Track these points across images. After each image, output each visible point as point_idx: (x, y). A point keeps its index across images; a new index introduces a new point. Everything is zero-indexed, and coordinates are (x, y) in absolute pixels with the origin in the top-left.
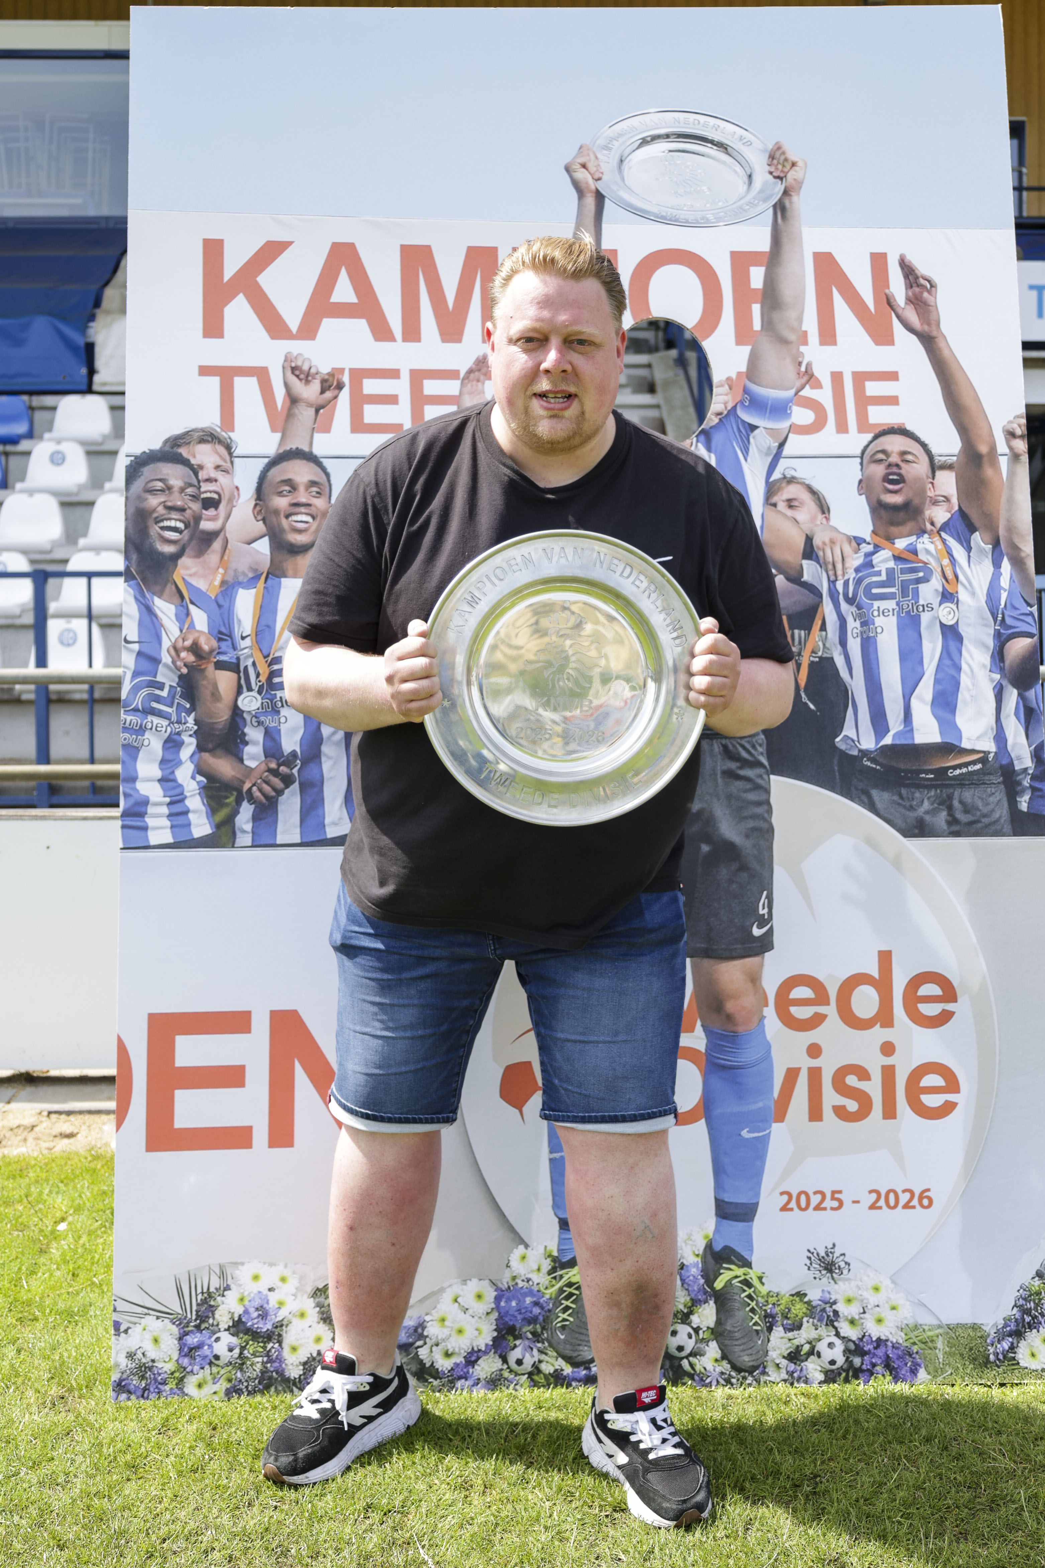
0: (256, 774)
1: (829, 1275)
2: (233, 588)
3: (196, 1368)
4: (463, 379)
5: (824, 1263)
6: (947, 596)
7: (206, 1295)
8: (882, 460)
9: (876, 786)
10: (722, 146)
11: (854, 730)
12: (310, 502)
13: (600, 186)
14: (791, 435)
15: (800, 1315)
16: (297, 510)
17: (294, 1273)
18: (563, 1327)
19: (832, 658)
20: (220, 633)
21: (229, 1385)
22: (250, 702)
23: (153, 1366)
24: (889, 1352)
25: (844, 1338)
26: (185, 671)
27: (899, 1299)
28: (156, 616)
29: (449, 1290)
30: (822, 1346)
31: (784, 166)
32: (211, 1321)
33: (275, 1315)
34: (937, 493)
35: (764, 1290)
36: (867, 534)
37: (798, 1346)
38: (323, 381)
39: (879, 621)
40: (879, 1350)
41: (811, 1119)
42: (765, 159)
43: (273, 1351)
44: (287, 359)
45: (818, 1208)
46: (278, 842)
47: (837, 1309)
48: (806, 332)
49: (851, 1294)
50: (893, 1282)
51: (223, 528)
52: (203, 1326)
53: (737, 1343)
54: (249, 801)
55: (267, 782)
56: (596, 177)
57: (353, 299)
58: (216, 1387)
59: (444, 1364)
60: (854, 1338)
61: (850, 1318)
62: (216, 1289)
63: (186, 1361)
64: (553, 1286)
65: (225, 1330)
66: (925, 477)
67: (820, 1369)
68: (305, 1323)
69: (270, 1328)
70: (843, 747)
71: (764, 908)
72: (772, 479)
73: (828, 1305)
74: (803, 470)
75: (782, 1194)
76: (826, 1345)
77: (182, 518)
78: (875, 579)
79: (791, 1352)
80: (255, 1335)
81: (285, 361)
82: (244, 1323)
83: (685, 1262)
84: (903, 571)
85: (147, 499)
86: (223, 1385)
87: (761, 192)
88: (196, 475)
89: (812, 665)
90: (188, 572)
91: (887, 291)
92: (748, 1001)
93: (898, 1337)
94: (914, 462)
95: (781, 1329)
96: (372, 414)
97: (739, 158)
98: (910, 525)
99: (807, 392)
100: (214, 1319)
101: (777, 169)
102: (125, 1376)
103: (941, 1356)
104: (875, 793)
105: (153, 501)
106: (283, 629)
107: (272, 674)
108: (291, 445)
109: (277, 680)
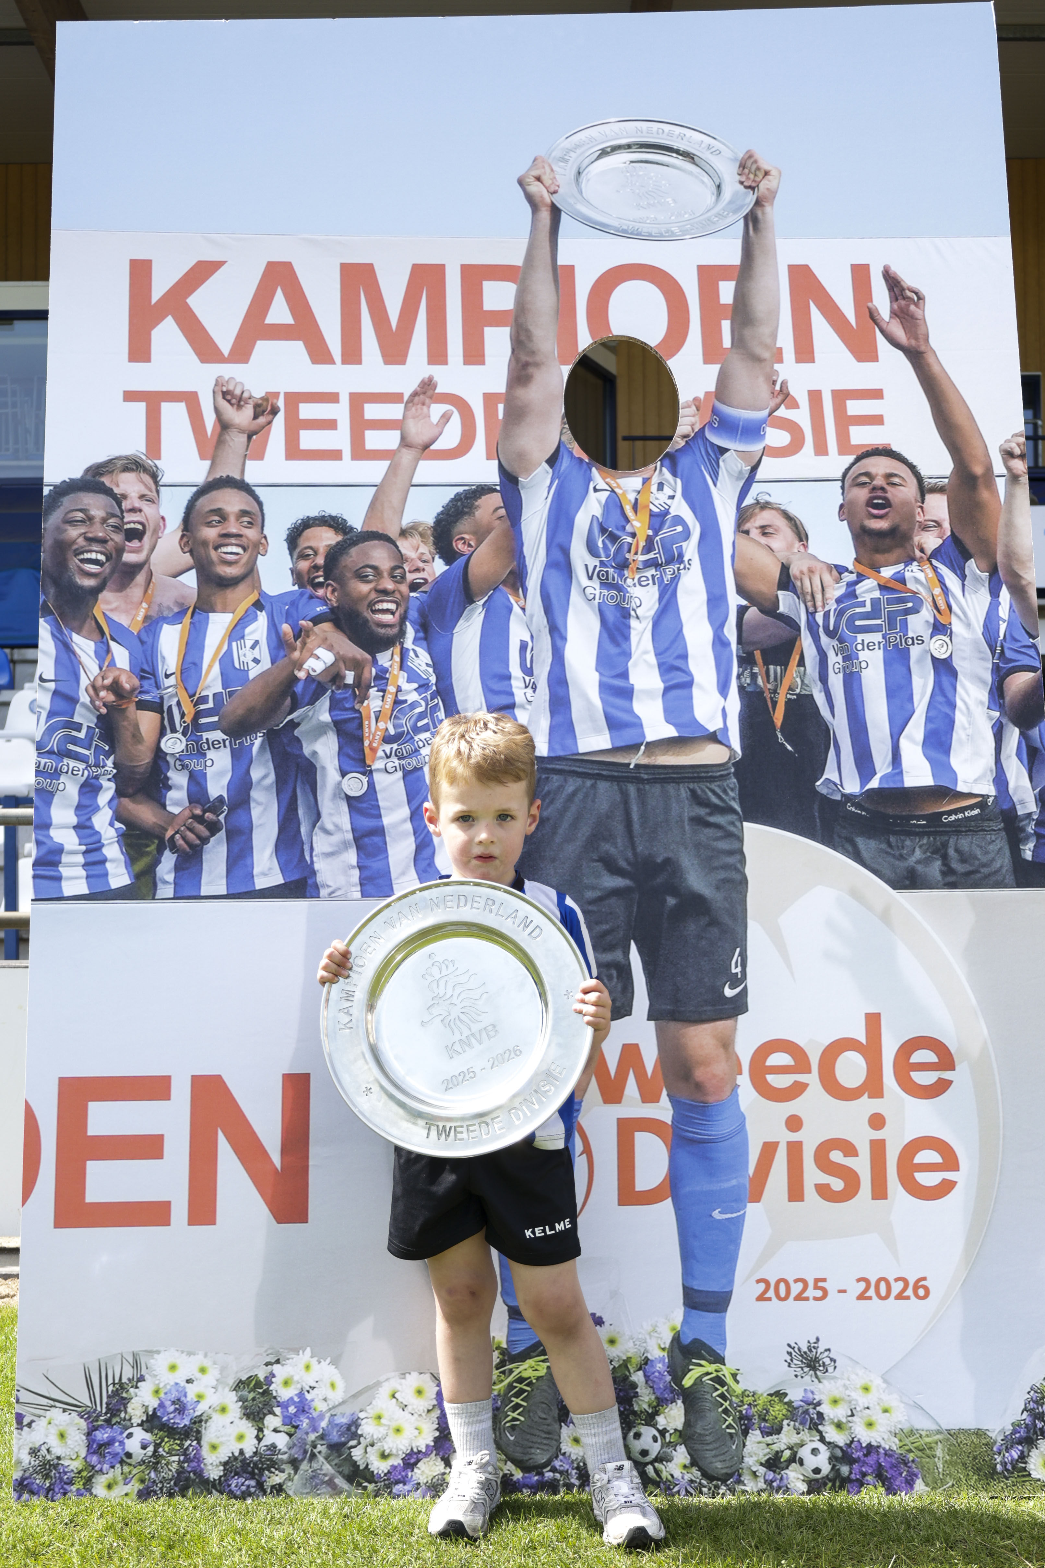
0: (179, 821)
1: (812, 1372)
2: (158, 623)
3: (106, 1467)
4: (407, 402)
5: (806, 1359)
6: (940, 628)
7: (117, 1386)
8: (866, 483)
9: (862, 834)
10: (688, 156)
11: (837, 773)
12: (241, 533)
13: (557, 200)
14: (764, 457)
15: (780, 1417)
16: (227, 541)
17: (215, 1363)
18: (513, 1427)
19: (812, 695)
20: (143, 671)
22: (174, 744)
23: (58, 1465)
24: (882, 1460)
25: (829, 1443)
26: (104, 711)
27: (893, 1401)
28: (74, 652)
29: (385, 1384)
30: (804, 1453)
31: (755, 175)
32: (123, 1415)
33: (193, 1409)
34: (927, 518)
35: (738, 1389)
36: (849, 564)
37: (777, 1452)
38: (257, 406)
39: (863, 655)
40: (869, 1458)
41: (791, 1199)
42: (735, 168)
43: (191, 1449)
44: (218, 383)
45: (799, 1298)
46: (202, 894)
47: (821, 1411)
48: (781, 349)
49: (837, 1394)
50: (885, 1381)
51: (147, 560)
52: (114, 1421)
53: (708, 1448)
54: (171, 850)
55: (191, 830)
56: (552, 189)
57: (290, 320)
58: (127, 1489)
59: (379, 1467)
60: (841, 1444)
61: (836, 1421)
62: (129, 1380)
63: (94, 1459)
64: (502, 1381)
65: (138, 1425)
66: (913, 501)
67: (802, 1477)
68: (225, 1419)
69: (187, 1423)
70: (824, 791)
71: (736, 967)
72: (743, 505)
73: (811, 1406)
74: (778, 495)
75: (758, 1281)
76: (810, 1451)
77: (103, 550)
78: (858, 610)
79: (770, 1458)
80: (171, 1431)
81: (216, 385)
82: (160, 1418)
83: (650, 1357)
84: (890, 602)
85: (65, 530)
87: (731, 202)
88: (120, 506)
89: (789, 702)
90: (110, 607)
91: (870, 304)
92: (720, 1068)
93: (891, 1444)
94: (901, 485)
95: (758, 1432)
96: (309, 440)
97: (707, 168)
98: (897, 553)
99: (782, 412)
100: (126, 1412)
101: (748, 178)
102: (27, 1476)
103: (940, 1465)
104: (860, 842)
105: (73, 532)
106: (210, 667)
107: (198, 715)
108: (222, 472)
109: (203, 721)
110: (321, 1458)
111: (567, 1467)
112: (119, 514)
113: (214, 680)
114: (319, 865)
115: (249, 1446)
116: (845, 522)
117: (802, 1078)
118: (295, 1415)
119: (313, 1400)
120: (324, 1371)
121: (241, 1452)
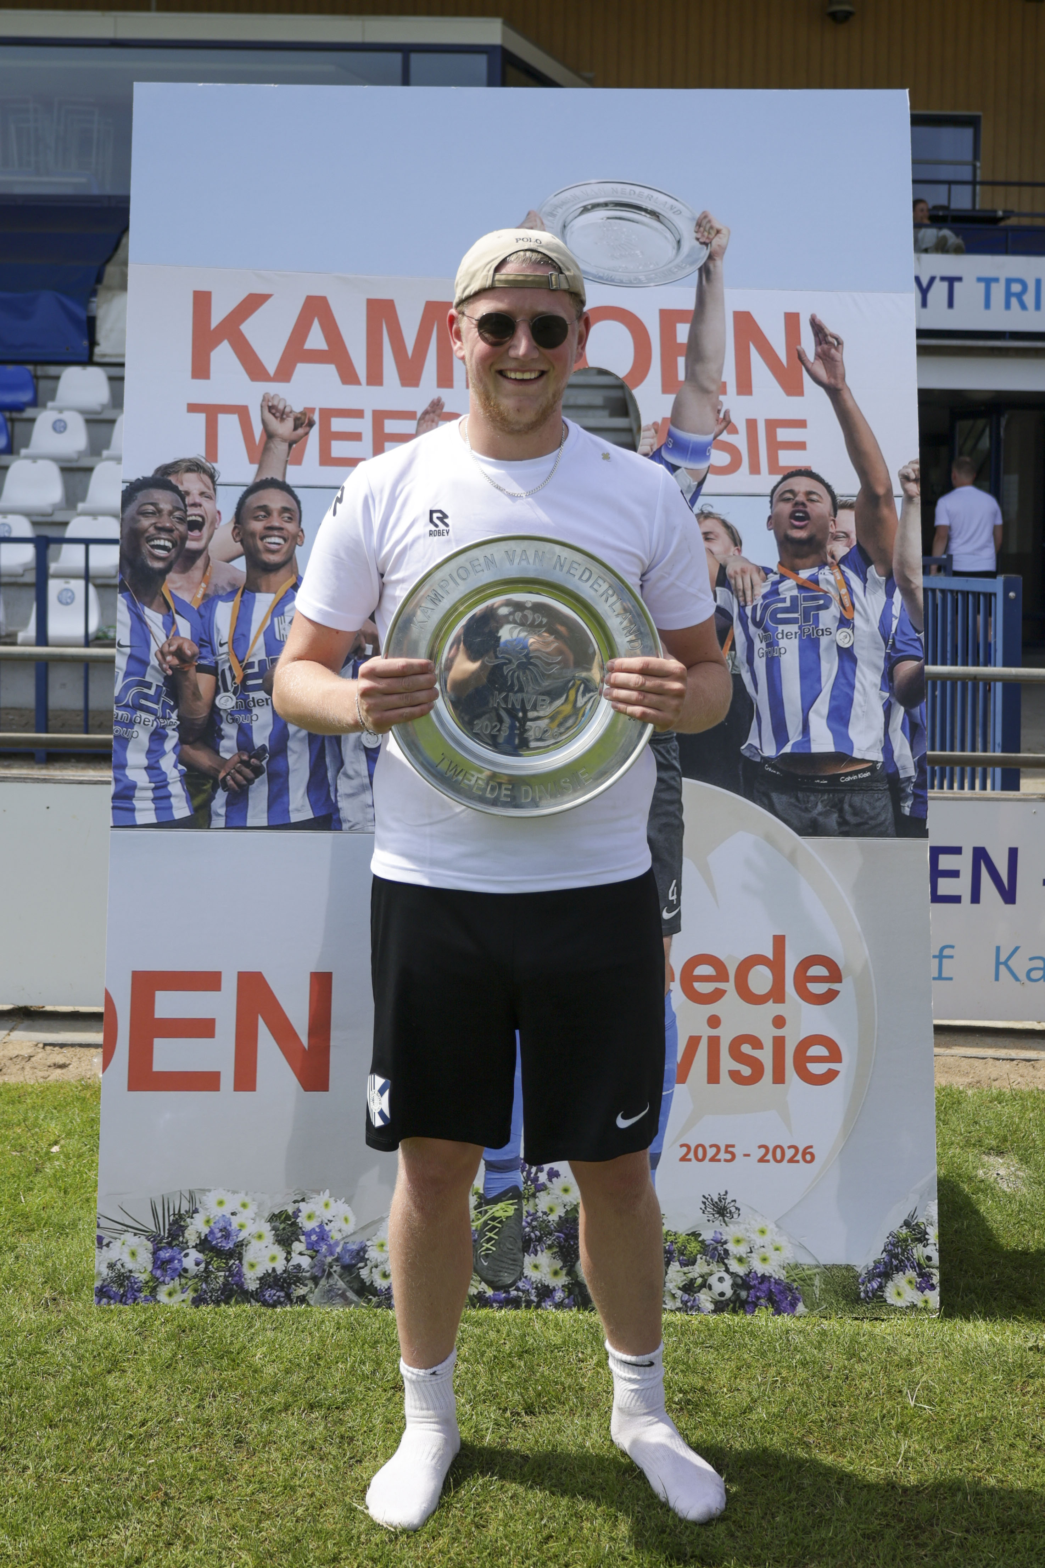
0: (230, 765)
1: (721, 1218)
2: (214, 600)
3: (167, 1279)
4: (420, 419)
5: (717, 1207)
6: (845, 622)
7: (177, 1216)
8: (789, 499)
9: (776, 790)
10: (654, 214)
11: (758, 740)
12: (282, 526)
14: (709, 475)
15: (695, 1252)
16: (271, 533)
17: (254, 1200)
18: (487, 1255)
19: (740, 675)
20: (202, 640)
21: (195, 1295)
22: (226, 702)
23: (130, 1276)
24: (772, 1287)
25: (732, 1273)
26: (170, 672)
27: (782, 1241)
28: (146, 624)
30: (713, 1280)
31: (709, 233)
32: (181, 1239)
33: (236, 1236)
34: (838, 529)
36: (774, 566)
37: (692, 1279)
38: (296, 419)
39: (783, 643)
40: (763, 1285)
41: (710, 1081)
42: (692, 226)
43: (234, 1266)
44: (265, 399)
45: (713, 1159)
46: (248, 825)
47: (727, 1248)
48: (724, 384)
49: (740, 1235)
50: (777, 1226)
51: (205, 548)
52: (174, 1243)
54: (223, 789)
55: (239, 772)
57: (324, 346)
58: (184, 1296)
59: (381, 1284)
60: (742, 1274)
61: (738, 1256)
62: (186, 1211)
63: (158, 1273)
64: (479, 1219)
65: (193, 1247)
66: (828, 515)
67: (710, 1299)
68: (262, 1244)
69: (232, 1246)
70: (747, 754)
71: (673, 895)
73: (720, 1244)
74: (718, 507)
75: (682, 1146)
76: (717, 1279)
77: (170, 538)
78: (780, 605)
79: (686, 1284)
80: (219, 1252)
81: (263, 401)
82: (210, 1242)
84: (806, 599)
85: (139, 521)
86: (190, 1295)
87: (688, 256)
88: (183, 500)
90: (175, 586)
91: (798, 347)
93: (781, 1275)
94: (818, 501)
95: (677, 1264)
96: (338, 449)
97: (670, 225)
98: (813, 558)
99: (725, 437)
100: (183, 1237)
101: (703, 236)
102: (106, 1283)
103: (817, 1292)
104: (774, 796)
105: (146, 522)
106: (256, 638)
107: (246, 677)
108: (267, 475)
109: (250, 683)
110: (336, 1276)
111: (528, 1287)
112: (183, 508)
113: (259, 649)
114: (343, 804)
115: (280, 1266)
116: (772, 531)
117: (721, 985)
118: (316, 1242)
119: (330, 1231)
120: (339, 1208)
121: (274, 1270)
